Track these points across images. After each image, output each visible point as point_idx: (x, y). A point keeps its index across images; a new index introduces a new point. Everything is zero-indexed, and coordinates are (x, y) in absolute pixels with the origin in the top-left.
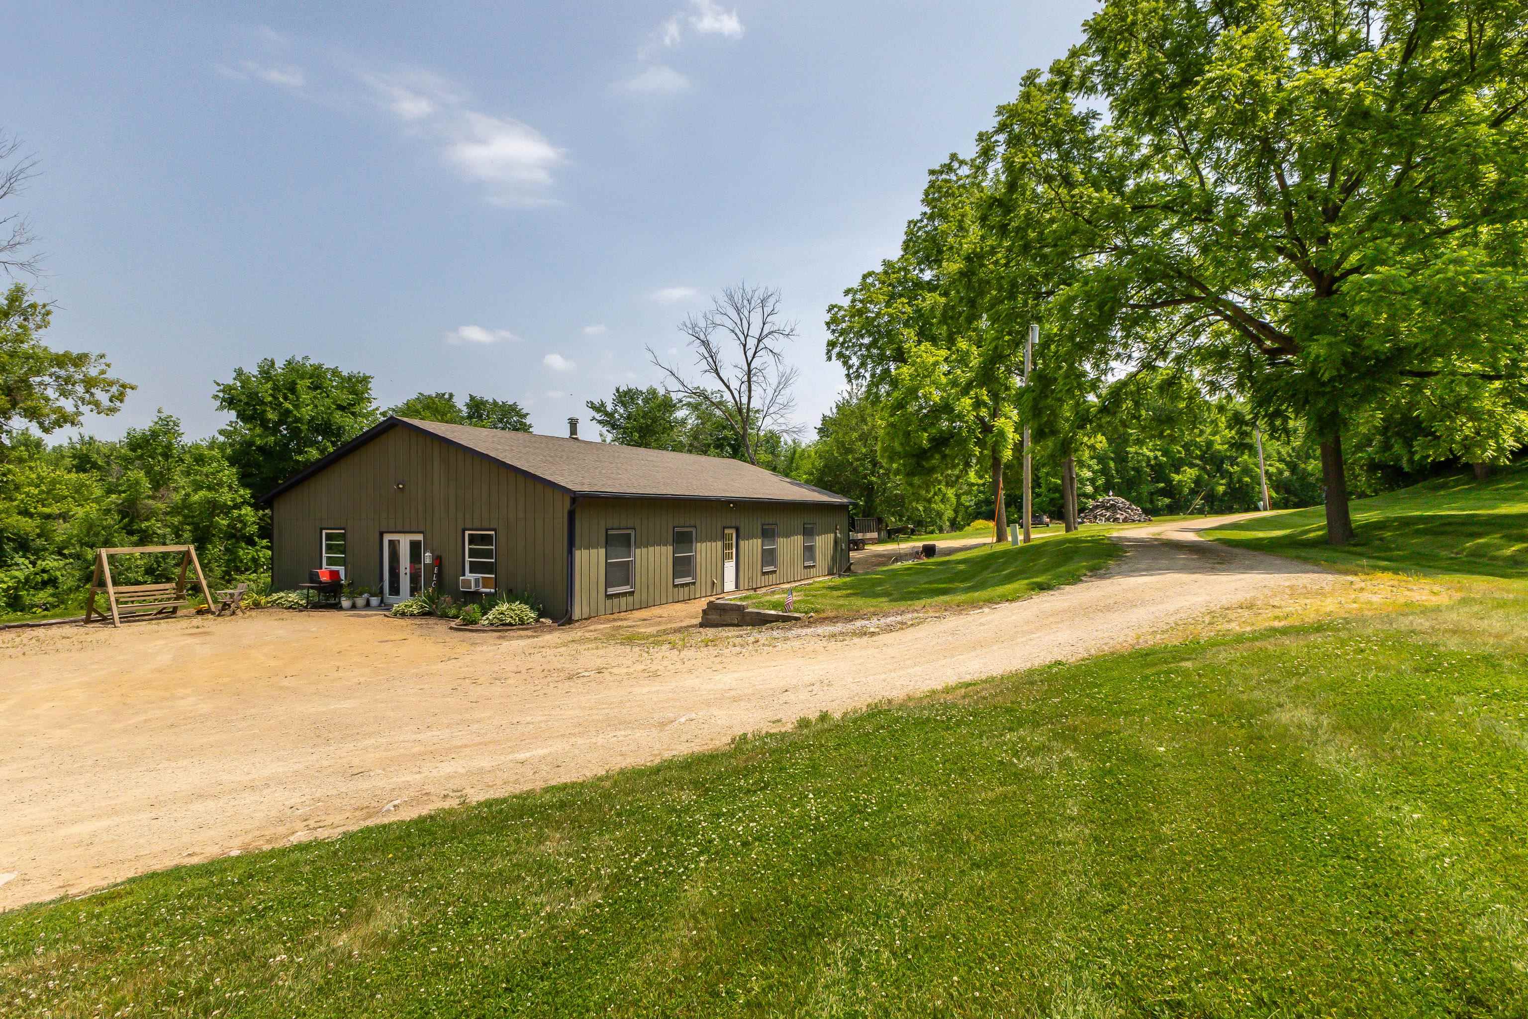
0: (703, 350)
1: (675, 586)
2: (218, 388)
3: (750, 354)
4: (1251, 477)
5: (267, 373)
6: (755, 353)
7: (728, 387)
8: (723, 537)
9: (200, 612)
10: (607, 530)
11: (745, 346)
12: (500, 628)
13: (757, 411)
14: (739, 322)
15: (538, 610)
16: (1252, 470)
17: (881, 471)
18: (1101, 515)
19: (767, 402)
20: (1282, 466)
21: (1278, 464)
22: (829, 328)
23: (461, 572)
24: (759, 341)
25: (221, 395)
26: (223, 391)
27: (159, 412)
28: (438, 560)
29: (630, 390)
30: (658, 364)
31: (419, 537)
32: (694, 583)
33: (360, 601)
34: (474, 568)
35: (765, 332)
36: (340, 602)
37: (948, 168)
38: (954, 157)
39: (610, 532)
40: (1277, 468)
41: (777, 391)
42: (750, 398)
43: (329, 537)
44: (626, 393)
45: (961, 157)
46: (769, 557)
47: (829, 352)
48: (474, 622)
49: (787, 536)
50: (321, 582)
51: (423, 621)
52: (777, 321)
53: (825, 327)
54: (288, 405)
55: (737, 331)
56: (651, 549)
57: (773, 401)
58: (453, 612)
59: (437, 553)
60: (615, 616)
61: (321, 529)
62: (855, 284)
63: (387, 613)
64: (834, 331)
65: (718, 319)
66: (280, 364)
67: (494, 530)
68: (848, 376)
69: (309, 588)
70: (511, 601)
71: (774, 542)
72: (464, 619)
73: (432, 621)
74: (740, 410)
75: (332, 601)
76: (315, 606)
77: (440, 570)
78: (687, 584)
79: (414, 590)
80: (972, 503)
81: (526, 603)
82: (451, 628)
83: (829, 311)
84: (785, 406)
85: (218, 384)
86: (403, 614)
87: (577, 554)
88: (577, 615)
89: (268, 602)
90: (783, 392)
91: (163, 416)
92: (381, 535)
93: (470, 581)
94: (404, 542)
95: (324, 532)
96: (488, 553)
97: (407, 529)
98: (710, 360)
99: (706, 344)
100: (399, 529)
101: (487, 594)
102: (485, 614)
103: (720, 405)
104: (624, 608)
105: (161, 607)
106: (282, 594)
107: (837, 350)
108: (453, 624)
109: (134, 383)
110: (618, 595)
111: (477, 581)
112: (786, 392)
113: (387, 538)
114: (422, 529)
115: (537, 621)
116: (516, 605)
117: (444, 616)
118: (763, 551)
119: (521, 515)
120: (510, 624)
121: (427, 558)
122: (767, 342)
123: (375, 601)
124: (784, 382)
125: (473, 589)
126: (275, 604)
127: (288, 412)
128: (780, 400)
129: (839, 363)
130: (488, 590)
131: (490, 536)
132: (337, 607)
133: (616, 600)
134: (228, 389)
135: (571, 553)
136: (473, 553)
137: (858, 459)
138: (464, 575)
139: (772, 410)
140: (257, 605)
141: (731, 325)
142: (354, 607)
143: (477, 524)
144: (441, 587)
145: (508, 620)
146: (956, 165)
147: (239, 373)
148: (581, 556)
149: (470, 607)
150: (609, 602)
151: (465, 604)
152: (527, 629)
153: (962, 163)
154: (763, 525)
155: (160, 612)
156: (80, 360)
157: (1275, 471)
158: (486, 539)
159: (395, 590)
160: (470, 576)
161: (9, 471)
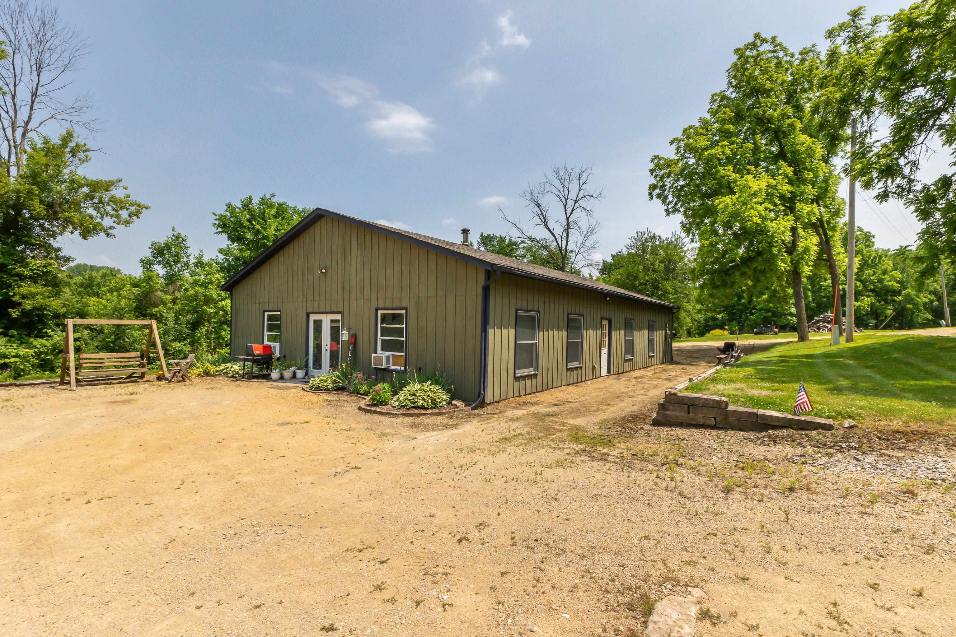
0: (537, 209)
1: (568, 369)
2: (215, 218)
3: (569, 212)
4: (913, 304)
5: (247, 206)
6: (573, 210)
7: (553, 234)
8: (601, 326)
9: (159, 378)
10: (517, 310)
11: (565, 206)
12: (412, 411)
13: (571, 252)
14: (562, 190)
15: (449, 391)
16: (913, 300)
17: (660, 292)
18: (824, 327)
19: (579, 245)
20: (933, 297)
21: (929, 296)
22: (652, 174)
23: (373, 349)
24: (576, 202)
25: (217, 222)
26: (218, 220)
27: (173, 230)
28: (354, 338)
29: (489, 235)
30: (506, 219)
31: (338, 317)
32: (581, 367)
33: (287, 374)
34: (386, 346)
35: (580, 196)
36: (269, 375)
37: (753, 46)
38: (757, 36)
39: (520, 313)
40: (929, 299)
41: (586, 238)
42: (567, 242)
43: (270, 318)
44: (486, 238)
45: (763, 36)
46: (629, 347)
47: (650, 193)
48: (383, 403)
49: (640, 330)
50: (254, 355)
51: (336, 397)
52: (589, 189)
53: (649, 174)
54: (258, 227)
55: (561, 195)
56: (551, 333)
57: (583, 244)
58: (364, 388)
59: (352, 332)
60: (523, 399)
61: (264, 312)
62: (679, 134)
63: (304, 386)
64: (656, 176)
65: (548, 188)
66: (256, 201)
67: (406, 309)
68: (667, 210)
69: (245, 360)
70: (422, 381)
71: (632, 335)
72: (373, 399)
73: (343, 397)
74: (560, 250)
75: (265, 373)
76: (252, 377)
77: (355, 347)
78: (577, 368)
79: (334, 365)
80: (702, 319)
81: (437, 383)
82: (360, 409)
83: (652, 160)
84: (591, 248)
85: (216, 215)
86: (318, 389)
87: (491, 332)
88: (488, 399)
89: (217, 371)
90: (589, 238)
91: (175, 234)
92: (308, 315)
93: (381, 358)
94: (326, 320)
95: (266, 314)
96: (399, 332)
97: (328, 310)
98: (541, 217)
99: (539, 206)
100: (322, 310)
101: (397, 372)
102: (395, 393)
103: (546, 248)
104: (528, 391)
105: (131, 372)
106: (229, 365)
107: (657, 191)
108: (362, 403)
109: (147, 204)
110: (525, 377)
111: (388, 358)
112: (593, 238)
113: (313, 318)
114: (340, 309)
115: (449, 403)
116: (427, 386)
117: (356, 392)
118: (625, 340)
119: (432, 293)
120: (422, 407)
121: (344, 336)
122: (581, 203)
123: (300, 374)
124: (591, 231)
125: (384, 366)
126: (223, 373)
127: (258, 232)
128: (588, 243)
129: (659, 201)
130: (398, 368)
131: (400, 314)
132: (267, 377)
133: (523, 383)
134: (221, 218)
135: (484, 330)
136: (385, 332)
137: (642, 284)
138: (376, 352)
139: (582, 250)
140: (207, 373)
141: (557, 193)
142: (282, 378)
143: (389, 304)
144: (355, 363)
145: (420, 403)
146: (758, 42)
147: (229, 206)
148: (494, 334)
149: (379, 386)
150: (517, 384)
151: (376, 382)
152: (441, 414)
153: (764, 41)
154: (625, 319)
155: (130, 377)
156: (107, 186)
157: (927, 300)
158: (396, 318)
159: (318, 364)
160: (381, 354)
161: (50, 264)
